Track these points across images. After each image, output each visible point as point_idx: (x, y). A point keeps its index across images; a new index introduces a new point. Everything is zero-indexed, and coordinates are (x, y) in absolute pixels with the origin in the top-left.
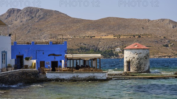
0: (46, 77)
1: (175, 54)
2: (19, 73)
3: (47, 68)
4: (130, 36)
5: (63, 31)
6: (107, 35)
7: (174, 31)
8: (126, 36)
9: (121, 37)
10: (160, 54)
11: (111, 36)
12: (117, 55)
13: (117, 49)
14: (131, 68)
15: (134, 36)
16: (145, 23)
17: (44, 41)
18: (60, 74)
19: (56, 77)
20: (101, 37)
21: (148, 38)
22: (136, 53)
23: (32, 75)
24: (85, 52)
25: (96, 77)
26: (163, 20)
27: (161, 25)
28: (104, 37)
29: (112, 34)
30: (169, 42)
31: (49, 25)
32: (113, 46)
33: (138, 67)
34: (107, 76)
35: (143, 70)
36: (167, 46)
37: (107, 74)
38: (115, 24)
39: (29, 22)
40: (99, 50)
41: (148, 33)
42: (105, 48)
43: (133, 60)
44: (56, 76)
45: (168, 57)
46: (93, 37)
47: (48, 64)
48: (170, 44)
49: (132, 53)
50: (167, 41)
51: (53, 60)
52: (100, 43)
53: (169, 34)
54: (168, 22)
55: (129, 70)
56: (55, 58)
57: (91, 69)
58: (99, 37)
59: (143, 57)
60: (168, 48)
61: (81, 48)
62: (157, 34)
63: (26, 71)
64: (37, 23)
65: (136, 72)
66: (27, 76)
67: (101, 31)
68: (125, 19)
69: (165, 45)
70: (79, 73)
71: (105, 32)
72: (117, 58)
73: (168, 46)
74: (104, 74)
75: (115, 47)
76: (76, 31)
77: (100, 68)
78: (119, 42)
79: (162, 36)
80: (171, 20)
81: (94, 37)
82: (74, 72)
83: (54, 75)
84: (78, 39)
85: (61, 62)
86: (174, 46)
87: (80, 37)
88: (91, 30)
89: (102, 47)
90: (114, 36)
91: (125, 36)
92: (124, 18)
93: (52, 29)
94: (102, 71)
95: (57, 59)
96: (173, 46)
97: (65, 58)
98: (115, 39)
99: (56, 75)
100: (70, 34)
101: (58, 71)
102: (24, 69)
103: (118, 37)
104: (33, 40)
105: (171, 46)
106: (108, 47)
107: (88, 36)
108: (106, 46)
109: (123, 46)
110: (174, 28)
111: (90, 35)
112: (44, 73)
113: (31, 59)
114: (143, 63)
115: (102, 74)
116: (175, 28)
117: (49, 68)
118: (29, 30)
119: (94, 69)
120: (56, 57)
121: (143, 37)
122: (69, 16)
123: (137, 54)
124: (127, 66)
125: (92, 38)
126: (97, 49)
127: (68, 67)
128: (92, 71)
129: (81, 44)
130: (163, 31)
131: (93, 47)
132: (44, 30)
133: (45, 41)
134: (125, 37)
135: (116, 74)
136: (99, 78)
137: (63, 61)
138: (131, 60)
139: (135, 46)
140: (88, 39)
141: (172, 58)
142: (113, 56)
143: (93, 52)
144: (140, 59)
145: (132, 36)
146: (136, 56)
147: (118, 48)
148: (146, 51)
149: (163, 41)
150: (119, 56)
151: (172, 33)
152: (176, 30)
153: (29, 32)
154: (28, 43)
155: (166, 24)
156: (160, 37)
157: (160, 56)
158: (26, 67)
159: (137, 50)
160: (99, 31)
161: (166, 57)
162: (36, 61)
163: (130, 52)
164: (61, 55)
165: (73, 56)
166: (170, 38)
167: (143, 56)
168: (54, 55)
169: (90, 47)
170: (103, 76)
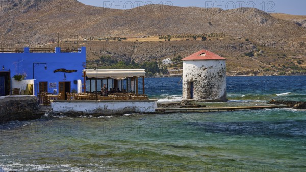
0: (52, 109)
1: (266, 68)
2: (5, 102)
3: (52, 94)
4: (188, 37)
5: (70, 29)
6: (147, 36)
7: (263, 29)
8: (181, 37)
9: (172, 40)
10: (240, 70)
11: (154, 38)
12: (165, 71)
13: (164, 60)
14: (194, 93)
15: (195, 38)
16: (214, 14)
17: (36, 47)
18: (76, 104)
19: (68, 110)
20: (137, 39)
21: (218, 41)
22: (204, 68)
23: (28, 105)
24: (110, 66)
25: (137, 109)
26: (245, 9)
27: (241, 18)
28: (142, 40)
29: (156, 34)
30: (255, 48)
31: (45, 19)
32: (158, 54)
33: (206, 92)
34: (156, 107)
35: (216, 97)
36: (251, 55)
37: (155, 103)
38: (162, 16)
39: (10, 13)
40: (133, 62)
41: (218, 33)
42: (144, 59)
43: (199, 79)
44: (68, 108)
45: (254, 75)
46: (123, 39)
47: (54, 86)
48: (257, 51)
49: (196, 67)
50: (251, 46)
51: (62, 79)
52: (136, 49)
53: (254, 34)
54: (253, 13)
55: (192, 97)
56: (65, 76)
57: (129, 94)
58: (134, 40)
59: (215, 74)
60: (252, 58)
61: (102, 58)
62: (235, 34)
63: (17, 99)
64: (25, 14)
65: (204, 100)
66: (18, 108)
67: (136, 29)
68: (178, 7)
69: (249, 53)
70: (109, 101)
71: (143, 31)
72: (165, 76)
73: (253, 55)
74: (151, 104)
75: (162, 56)
76: (93, 29)
77: (144, 94)
78: (168, 48)
79: (244, 37)
80: (258, 10)
81: (125, 39)
82: (100, 100)
83: (65, 107)
84: (97, 43)
85: (76, 82)
86: (263, 54)
87: (100, 40)
88: (119, 27)
89: (138, 57)
90: (160, 38)
91: (178, 37)
92: (176, 7)
93: (50, 25)
94: (147, 98)
95: (70, 78)
96: (261, 55)
97: (82, 76)
98: (161, 42)
99: (70, 106)
100: (82, 34)
101: (70, 98)
102: (13, 95)
103: (167, 39)
104: (17, 45)
105: (258, 55)
106: (150, 57)
107: (113, 37)
108: (145, 55)
109: (175, 55)
110: (263, 23)
111: (118, 36)
112: (47, 103)
113: (24, 79)
114: (215, 84)
115: (147, 103)
116: (265, 24)
117: (55, 93)
118: (10, 26)
119: (133, 95)
120: (66, 74)
121: (210, 40)
122: (80, 3)
123: (206, 69)
124: (188, 89)
125: (120, 41)
126: (130, 60)
127: (88, 92)
128: (130, 98)
129: (103, 52)
130: (244, 29)
131: (124, 58)
132: (36, 27)
133: (39, 46)
134: (178, 39)
135: (170, 104)
136: (142, 110)
137: (79, 82)
138: (194, 79)
139: (202, 55)
140: (115, 43)
141: (259, 75)
142: (159, 73)
143: (124, 65)
144: (210, 77)
145: (191, 37)
146: (204, 73)
147: (167, 59)
148: (220, 64)
149: (245, 46)
150: (169, 73)
151: (260, 32)
152: (266, 27)
153: (10, 30)
154: (17, 50)
155: (249, 16)
156: (240, 39)
157: (240, 73)
158: (17, 92)
159: (206, 62)
160: (134, 30)
161: (250, 75)
162: (34, 81)
163: (194, 66)
164: (76, 71)
165: (98, 72)
166: (257, 41)
167: (216, 72)
168: (63, 71)
169: (118, 57)
170: (149, 108)
